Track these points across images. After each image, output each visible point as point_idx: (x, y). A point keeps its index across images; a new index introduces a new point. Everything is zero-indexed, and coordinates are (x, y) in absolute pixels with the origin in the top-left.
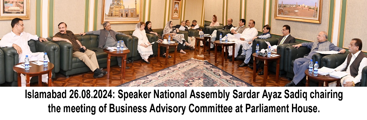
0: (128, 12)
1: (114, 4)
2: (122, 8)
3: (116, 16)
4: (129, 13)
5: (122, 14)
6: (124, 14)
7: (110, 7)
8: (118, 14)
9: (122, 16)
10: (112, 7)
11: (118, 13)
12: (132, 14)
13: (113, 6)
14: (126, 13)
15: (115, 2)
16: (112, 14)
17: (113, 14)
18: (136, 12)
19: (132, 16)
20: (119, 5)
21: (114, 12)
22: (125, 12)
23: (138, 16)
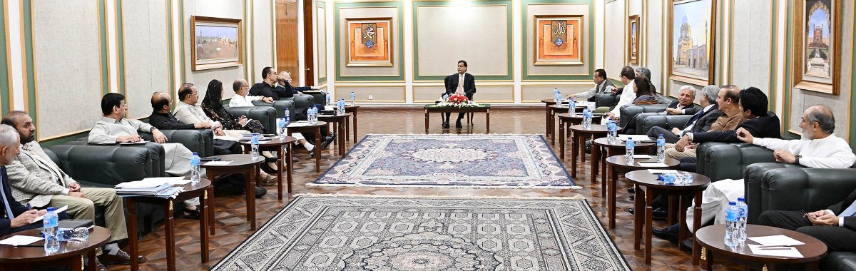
1: (681, 37)
3: (683, 64)
8: (685, 60)
10: (680, 43)
11: (685, 57)
17: (681, 60)
22: (693, 55)
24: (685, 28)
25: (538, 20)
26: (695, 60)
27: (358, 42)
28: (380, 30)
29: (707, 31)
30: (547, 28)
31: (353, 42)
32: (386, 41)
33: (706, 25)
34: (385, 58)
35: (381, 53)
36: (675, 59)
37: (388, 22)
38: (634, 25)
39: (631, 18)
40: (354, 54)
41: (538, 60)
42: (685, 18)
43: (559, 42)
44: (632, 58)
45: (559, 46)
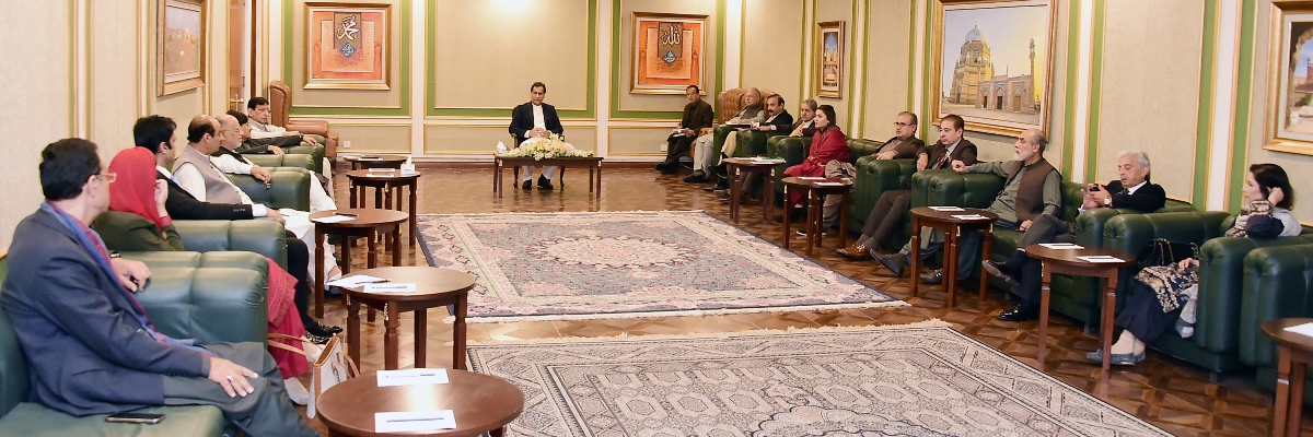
0: (1006, 91)
1: (963, 61)
4: (1009, 93)
6: (992, 101)
9: (985, 106)
12: (1017, 98)
13: (963, 70)
14: (1000, 94)
15: (968, 57)
16: (959, 95)
17: (962, 96)
18: (1032, 94)
19: (1016, 108)
20: (977, 64)
21: (963, 90)
23: (1037, 109)
24: (974, 48)
25: (639, 19)
26: (1000, 98)
27: (327, 46)
28: (369, 26)
29: (1032, 56)
30: (652, 34)
31: (318, 45)
32: (378, 45)
33: (1032, 46)
34: (376, 76)
35: (368, 65)
36: (947, 94)
37: (384, 12)
38: (831, 38)
39: (823, 25)
40: (320, 67)
41: (636, 86)
42: (975, 31)
43: (670, 56)
44: (823, 88)
45: (669, 64)
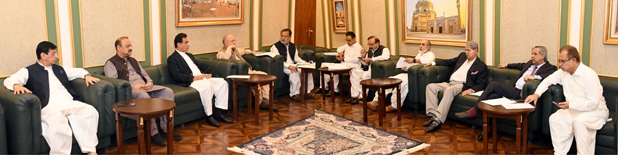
2: (432, 18)
3: (422, 31)
5: (432, 28)
7: (413, 17)
10: (415, 16)
11: (425, 25)
22: (438, 25)
